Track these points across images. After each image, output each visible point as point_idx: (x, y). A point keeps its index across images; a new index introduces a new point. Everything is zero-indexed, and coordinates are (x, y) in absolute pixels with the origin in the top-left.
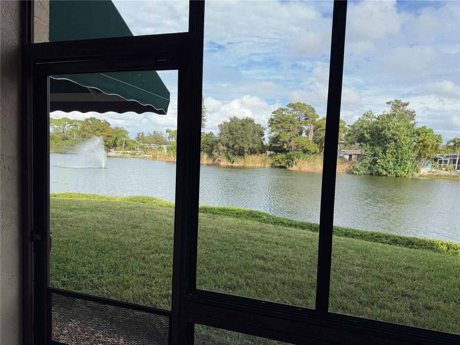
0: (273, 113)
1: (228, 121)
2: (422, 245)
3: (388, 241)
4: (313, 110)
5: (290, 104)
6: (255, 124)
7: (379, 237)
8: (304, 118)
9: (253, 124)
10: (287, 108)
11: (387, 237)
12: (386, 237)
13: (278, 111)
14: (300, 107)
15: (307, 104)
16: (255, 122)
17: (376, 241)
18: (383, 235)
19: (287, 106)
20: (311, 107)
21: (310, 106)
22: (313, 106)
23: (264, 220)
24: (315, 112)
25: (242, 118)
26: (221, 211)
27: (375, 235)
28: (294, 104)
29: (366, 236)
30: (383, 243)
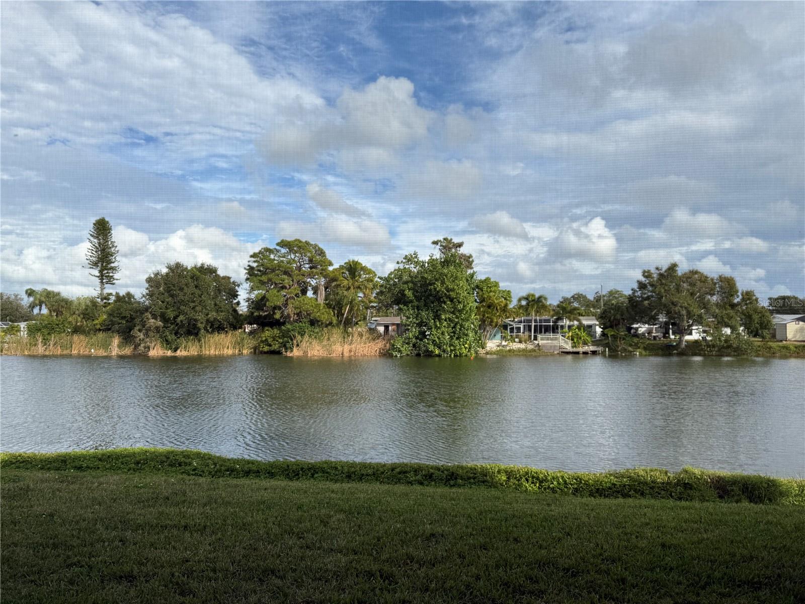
0: (251, 256)
1: (165, 271)
2: (469, 478)
3: (419, 477)
4: (322, 253)
5: (282, 241)
6: (219, 275)
7: (404, 473)
8: (307, 266)
9: (216, 276)
10: (278, 248)
11: (417, 469)
12: (415, 471)
13: (260, 252)
14: (300, 247)
15: (311, 243)
16: (219, 272)
17: (399, 481)
18: (411, 467)
19: (278, 244)
20: (319, 248)
21: (316, 245)
22: (321, 246)
23: (194, 470)
24: (325, 256)
25: (193, 266)
26: (100, 460)
27: (398, 470)
28: (289, 242)
29: (383, 473)
30: (410, 483)
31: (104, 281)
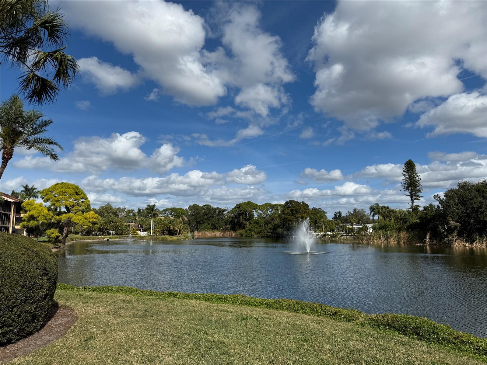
1: (456, 187)
25: (477, 183)
31: (414, 198)
